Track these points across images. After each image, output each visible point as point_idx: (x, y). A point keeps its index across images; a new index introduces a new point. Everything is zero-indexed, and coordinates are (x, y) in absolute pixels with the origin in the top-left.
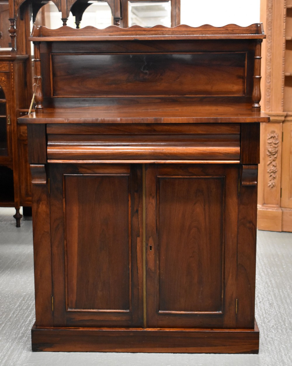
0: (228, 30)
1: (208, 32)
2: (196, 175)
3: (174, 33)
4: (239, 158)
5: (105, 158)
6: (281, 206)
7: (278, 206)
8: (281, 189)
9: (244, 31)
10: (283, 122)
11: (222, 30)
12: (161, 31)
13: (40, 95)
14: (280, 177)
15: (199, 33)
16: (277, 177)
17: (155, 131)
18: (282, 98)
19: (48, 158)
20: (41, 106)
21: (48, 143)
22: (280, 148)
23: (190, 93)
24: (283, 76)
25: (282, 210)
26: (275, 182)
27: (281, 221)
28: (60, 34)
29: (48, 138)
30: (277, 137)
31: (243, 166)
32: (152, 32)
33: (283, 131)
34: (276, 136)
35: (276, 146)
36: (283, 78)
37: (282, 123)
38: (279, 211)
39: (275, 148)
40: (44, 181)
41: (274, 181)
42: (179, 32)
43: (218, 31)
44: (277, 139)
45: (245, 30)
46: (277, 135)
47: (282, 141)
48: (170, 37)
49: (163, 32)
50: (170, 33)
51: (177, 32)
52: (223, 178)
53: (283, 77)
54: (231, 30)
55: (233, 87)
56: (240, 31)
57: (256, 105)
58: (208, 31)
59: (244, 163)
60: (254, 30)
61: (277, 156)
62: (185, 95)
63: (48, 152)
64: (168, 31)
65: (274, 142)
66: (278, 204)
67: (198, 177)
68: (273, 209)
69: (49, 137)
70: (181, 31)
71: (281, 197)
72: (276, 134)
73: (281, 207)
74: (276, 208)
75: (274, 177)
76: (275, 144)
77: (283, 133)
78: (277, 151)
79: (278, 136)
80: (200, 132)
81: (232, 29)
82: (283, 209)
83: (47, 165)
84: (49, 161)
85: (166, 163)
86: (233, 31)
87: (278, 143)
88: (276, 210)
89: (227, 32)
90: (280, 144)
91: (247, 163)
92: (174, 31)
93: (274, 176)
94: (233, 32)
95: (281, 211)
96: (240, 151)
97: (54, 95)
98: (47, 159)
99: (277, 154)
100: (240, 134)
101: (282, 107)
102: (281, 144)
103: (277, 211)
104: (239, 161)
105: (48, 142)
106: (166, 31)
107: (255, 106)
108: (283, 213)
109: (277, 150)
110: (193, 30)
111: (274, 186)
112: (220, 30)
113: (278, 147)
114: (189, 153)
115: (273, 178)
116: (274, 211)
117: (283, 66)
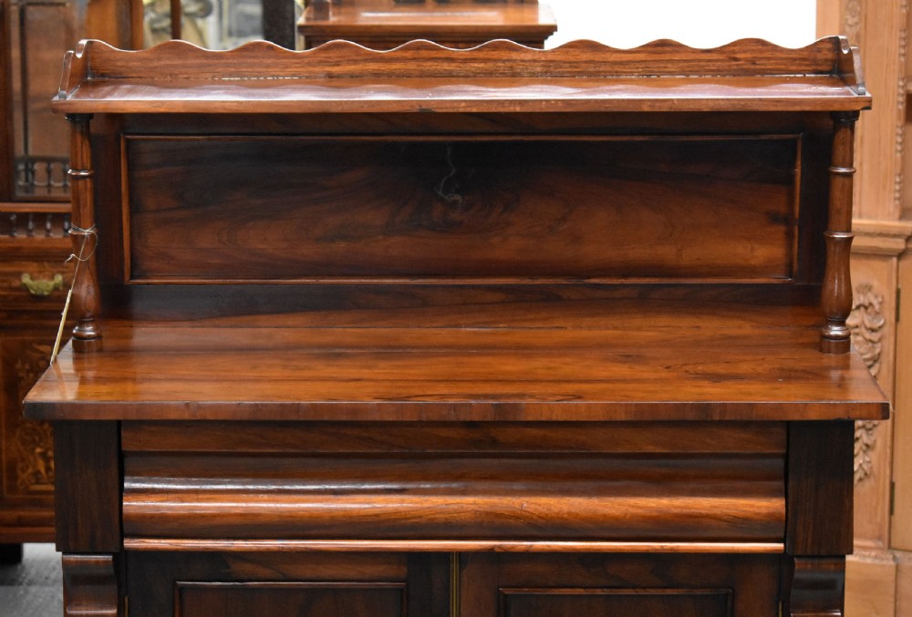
0: (736, 59)
1: (670, 65)
2: (634, 587)
3: (552, 69)
4: (781, 535)
5: (323, 532)
6: (893, 545)
7: (880, 544)
8: (892, 486)
9: (792, 65)
10: (901, 255)
11: (717, 61)
12: (508, 60)
13: (89, 293)
14: (889, 443)
15: (637, 68)
16: (879, 444)
17: (494, 442)
18: (898, 171)
19: (125, 531)
20: (93, 331)
21: (126, 485)
22: (888, 345)
23: (606, 271)
24: (903, 95)
25: (895, 558)
26: (869, 462)
27: (893, 600)
28: (156, 67)
29: (125, 465)
30: (877, 307)
31: (796, 560)
32: (476, 65)
33: (900, 286)
34: (875, 302)
35: (875, 337)
36: (898, 103)
37: (895, 260)
38: (884, 562)
39: (870, 345)
40: (111, 608)
41: (867, 459)
42: (571, 67)
43: (703, 63)
44: (877, 313)
45: (795, 59)
46: (880, 300)
47: (897, 319)
48: (544, 103)
49: (514, 65)
50: (539, 69)
51: (561, 67)
52: (726, 595)
53: (901, 99)
54: (746, 59)
56: (776, 64)
57: (836, 331)
58: (668, 61)
59: (799, 553)
60: (826, 60)
61: (879, 372)
62: (589, 278)
63: (125, 511)
64: (529, 61)
65: (868, 325)
66: (880, 538)
67: (641, 592)
68: (864, 556)
69: (129, 463)
70: (576, 62)
71: (891, 511)
72: (876, 297)
73: (890, 547)
74: (873, 553)
75: (867, 446)
76: (873, 330)
77: (898, 292)
78: (879, 354)
79: (881, 303)
80: (650, 449)
81: (748, 55)
82: (898, 554)
83: (122, 556)
84: (130, 544)
85: (531, 550)
86: (754, 64)
87: (880, 327)
88: (876, 557)
89: (735, 67)
90: (888, 330)
91: (809, 552)
92: (551, 61)
93: (869, 442)
94: (752, 67)
95: (892, 563)
96: (784, 511)
97: (132, 277)
98: (123, 536)
99: (877, 365)
100: (786, 457)
101: (897, 202)
102: (892, 329)
103: (877, 561)
104: (781, 546)
105: (126, 478)
106: (523, 61)
107: (833, 333)
108: (898, 569)
109: (877, 351)
110: (617, 60)
111: (866, 474)
112: (710, 61)
113: (880, 340)
114: (612, 518)
115: (864, 447)
116: (869, 561)
117: (902, 59)
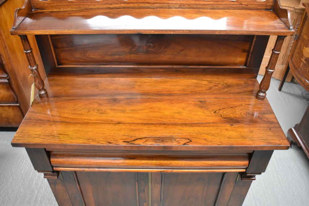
0: (242, 4)
1: (220, 6)
3: (182, 6)
9: (259, 7)
11: (235, 4)
12: (167, 3)
15: (210, 6)
28: (53, 6)
32: (157, 5)
42: (188, 6)
43: (231, 5)
45: (260, 5)
49: (169, 5)
50: (178, 6)
51: (185, 6)
54: (245, 4)
55: (236, 59)
56: (254, 6)
58: (220, 4)
60: (270, 5)
64: (175, 4)
70: (190, 4)
81: (246, 3)
86: (247, 6)
89: (241, 7)
92: (182, 4)
94: (247, 7)
106: (172, 3)
110: (204, 4)
112: (233, 4)
